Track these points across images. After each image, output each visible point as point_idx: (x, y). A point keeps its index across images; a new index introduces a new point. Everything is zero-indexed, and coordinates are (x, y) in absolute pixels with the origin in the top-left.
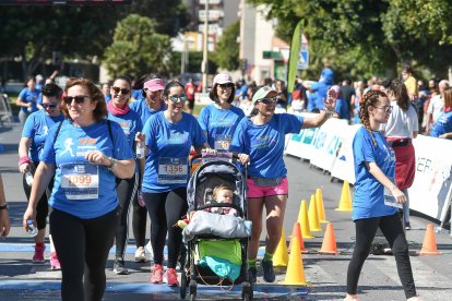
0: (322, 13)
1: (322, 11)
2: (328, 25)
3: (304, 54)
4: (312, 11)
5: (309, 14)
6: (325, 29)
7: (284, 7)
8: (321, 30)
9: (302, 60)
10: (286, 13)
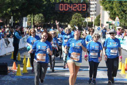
0: (123, 13)
1: (123, 12)
2: (124, 16)
3: (118, 23)
4: (120, 12)
5: (120, 13)
6: (123, 17)
7: (113, 11)
8: (122, 17)
9: (118, 24)
10: (114, 13)
